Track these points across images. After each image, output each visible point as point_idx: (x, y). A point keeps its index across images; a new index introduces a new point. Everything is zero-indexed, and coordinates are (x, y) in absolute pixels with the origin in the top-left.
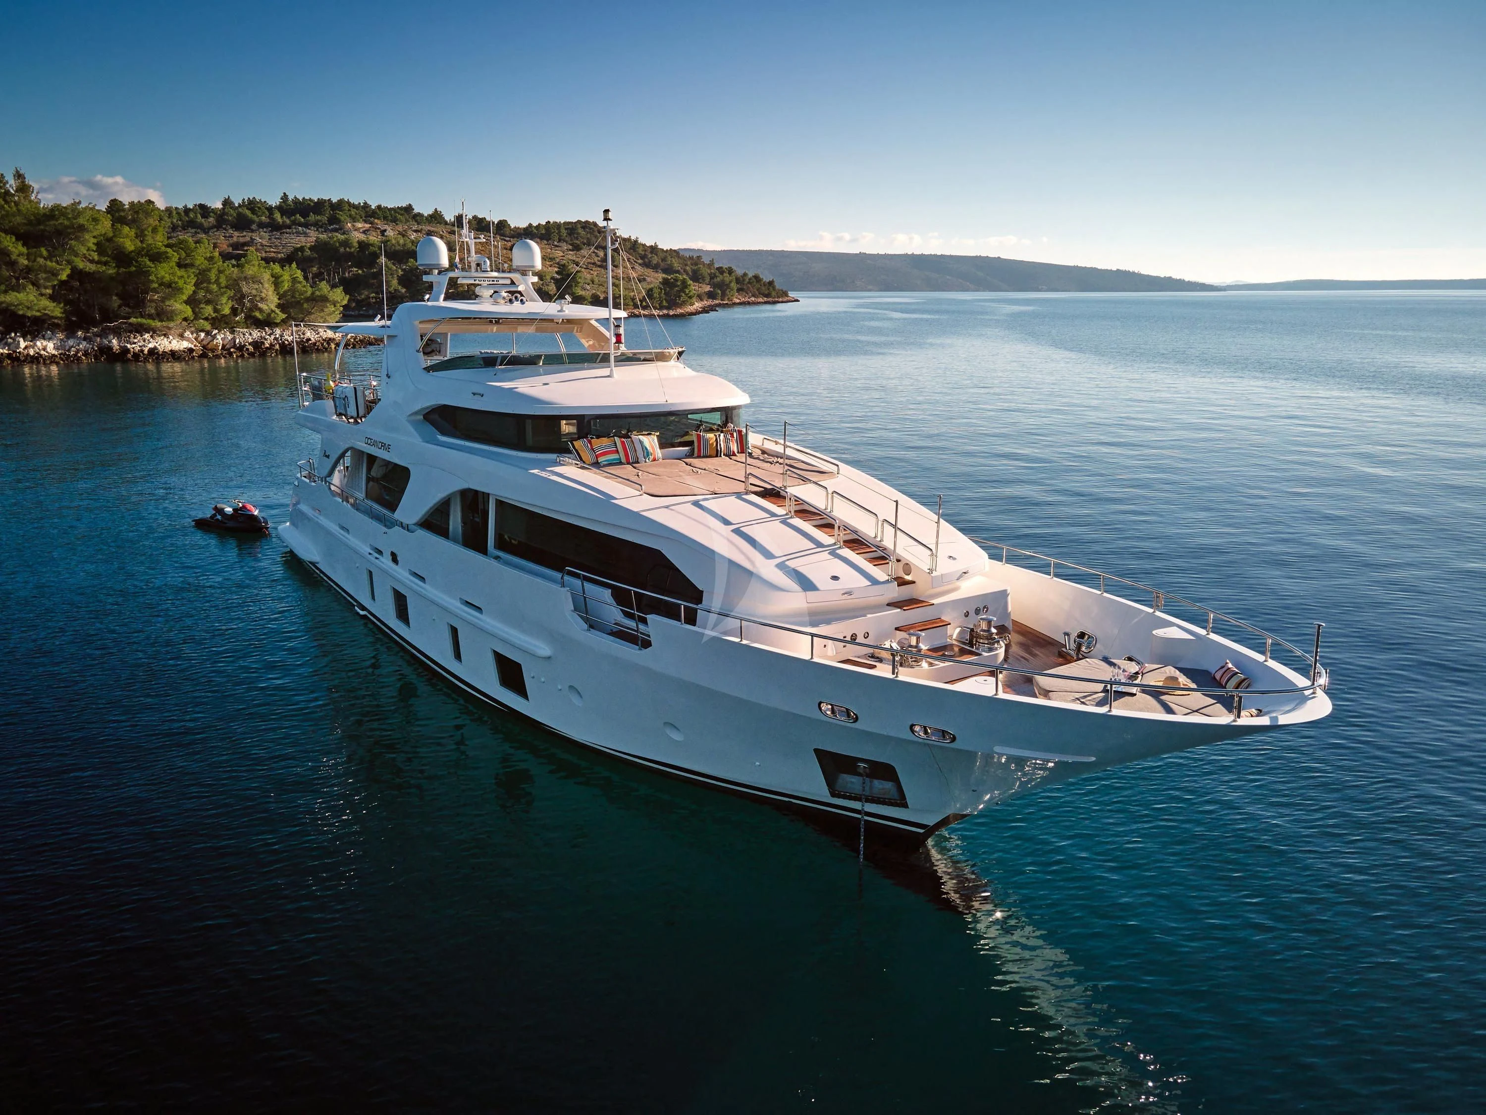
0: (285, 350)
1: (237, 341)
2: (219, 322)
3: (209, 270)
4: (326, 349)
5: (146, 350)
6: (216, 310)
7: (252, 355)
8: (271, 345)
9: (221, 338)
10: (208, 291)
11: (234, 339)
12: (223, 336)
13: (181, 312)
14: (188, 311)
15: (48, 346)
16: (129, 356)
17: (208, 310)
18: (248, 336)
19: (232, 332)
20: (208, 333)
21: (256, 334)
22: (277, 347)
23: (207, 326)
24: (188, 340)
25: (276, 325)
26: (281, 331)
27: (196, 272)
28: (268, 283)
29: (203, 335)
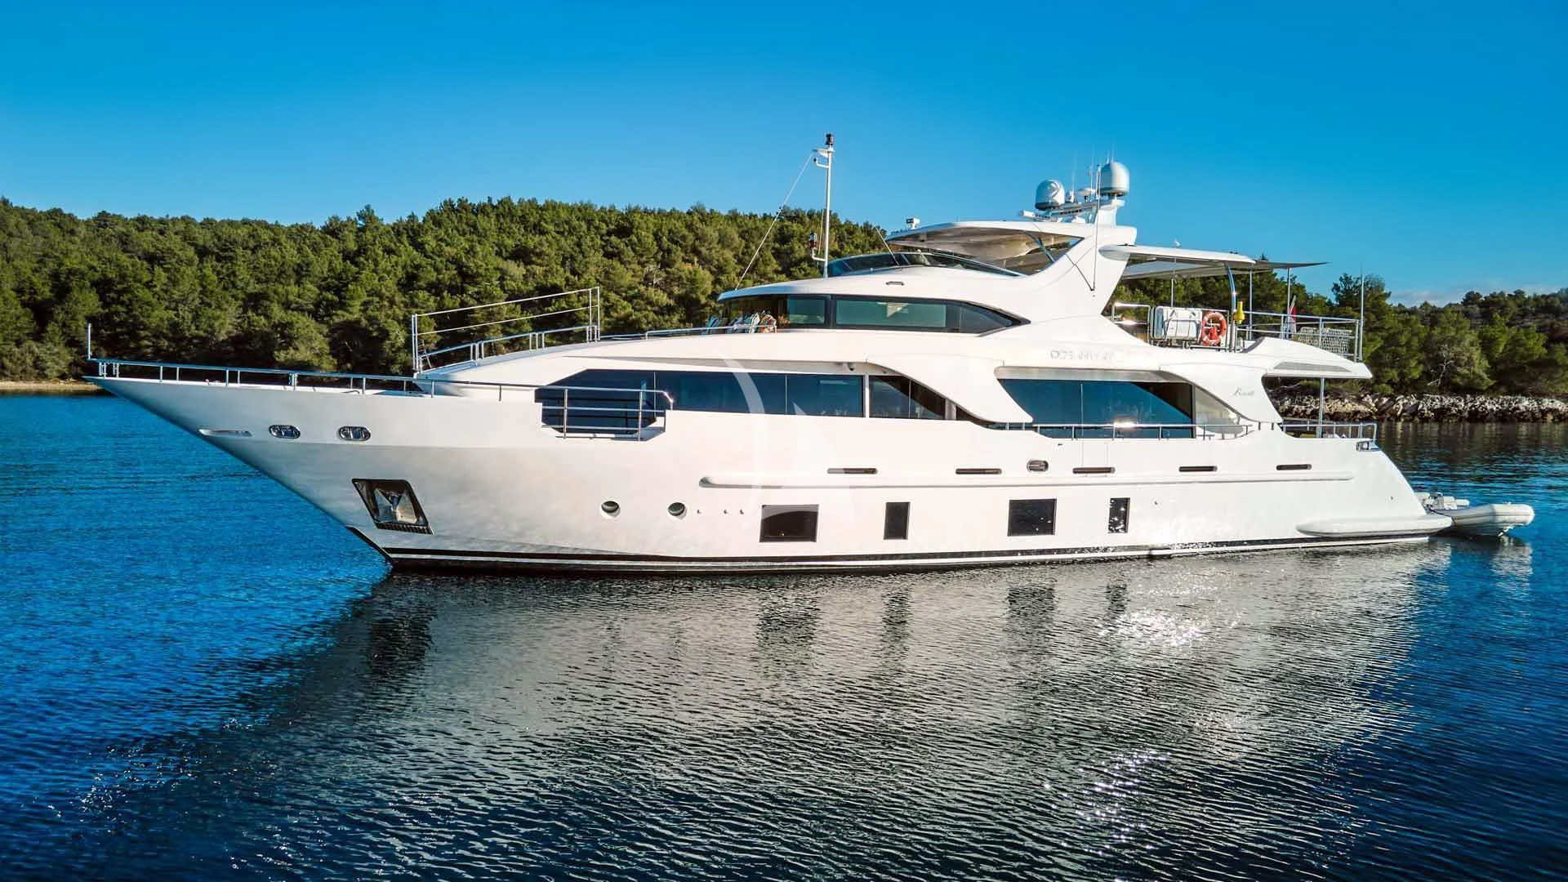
0: (1476, 417)
1: (1420, 406)
2: (1403, 386)
3: (1401, 333)
4: (1536, 419)
5: (1309, 411)
6: (1402, 374)
7: (1425, 420)
8: (1460, 412)
9: (1402, 403)
10: (1395, 355)
11: (1417, 405)
12: (1405, 401)
17: (1393, 374)
18: (1437, 401)
19: (1420, 398)
21: (1447, 401)
22: (1466, 414)
23: (1390, 390)
24: (1366, 404)
25: (1482, 392)
26: (1482, 398)
27: (1384, 334)
28: (1472, 344)
29: (1385, 400)
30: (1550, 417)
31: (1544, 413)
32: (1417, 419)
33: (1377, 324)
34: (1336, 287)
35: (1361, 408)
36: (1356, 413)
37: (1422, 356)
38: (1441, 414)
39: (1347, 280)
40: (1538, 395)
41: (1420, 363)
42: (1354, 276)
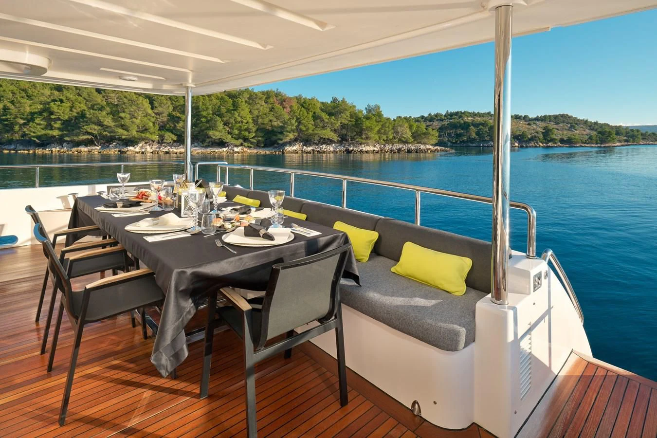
0: (409, 151)
2: (387, 141)
3: (386, 123)
4: (426, 152)
5: (359, 150)
6: (387, 137)
7: (395, 153)
8: (404, 150)
9: (388, 147)
10: (385, 131)
11: (392, 148)
13: (374, 137)
14: (377, 137)
15: (331, 148)
16: (353, 152)
17: (385, 137)
18: (398, 146)
19: (393, 145)
20: (385, 145)
21: (401, 146)
22: (406, 150)
23: (384, 143)
24: (377, 147)
25: (410, 143)
26: (410, 145)
27: (382, 123)
28: (407, 127)
29: (382, 146)
30: (429, 151)
31: (428, 150)
32: (392, 153)
33: (379, 120)
34: (366, 108)
35: (376, 149)
36: (374, 150)
37: (393, 131)
38: (399, 150)
39: (369, 106)
40: (425, 144)
41: (392, 133)
42: (371, 105)
